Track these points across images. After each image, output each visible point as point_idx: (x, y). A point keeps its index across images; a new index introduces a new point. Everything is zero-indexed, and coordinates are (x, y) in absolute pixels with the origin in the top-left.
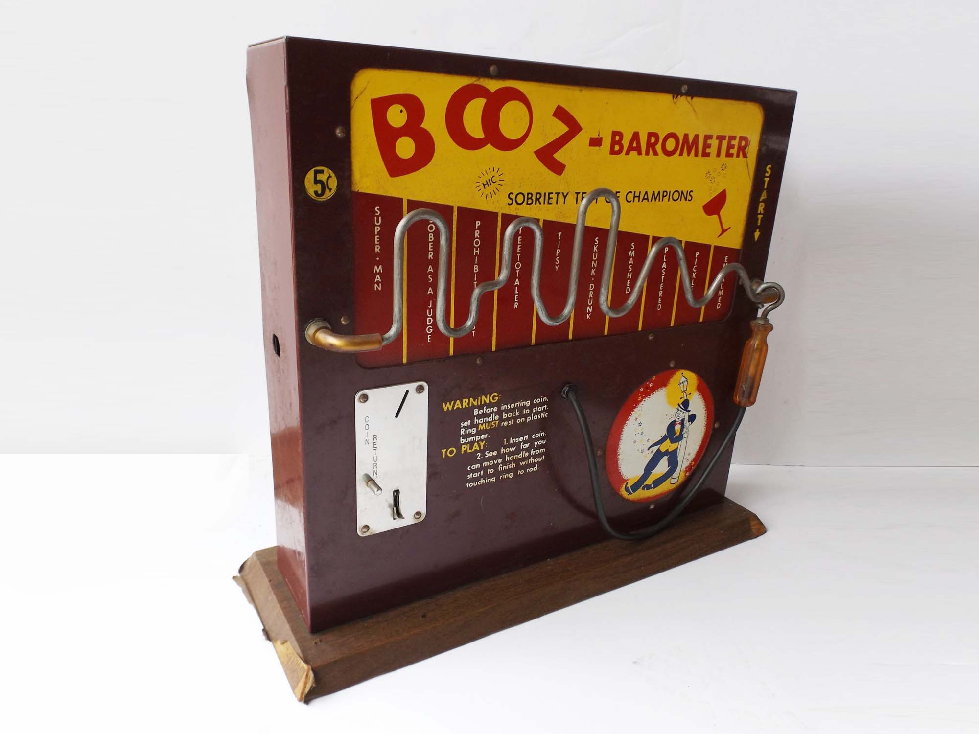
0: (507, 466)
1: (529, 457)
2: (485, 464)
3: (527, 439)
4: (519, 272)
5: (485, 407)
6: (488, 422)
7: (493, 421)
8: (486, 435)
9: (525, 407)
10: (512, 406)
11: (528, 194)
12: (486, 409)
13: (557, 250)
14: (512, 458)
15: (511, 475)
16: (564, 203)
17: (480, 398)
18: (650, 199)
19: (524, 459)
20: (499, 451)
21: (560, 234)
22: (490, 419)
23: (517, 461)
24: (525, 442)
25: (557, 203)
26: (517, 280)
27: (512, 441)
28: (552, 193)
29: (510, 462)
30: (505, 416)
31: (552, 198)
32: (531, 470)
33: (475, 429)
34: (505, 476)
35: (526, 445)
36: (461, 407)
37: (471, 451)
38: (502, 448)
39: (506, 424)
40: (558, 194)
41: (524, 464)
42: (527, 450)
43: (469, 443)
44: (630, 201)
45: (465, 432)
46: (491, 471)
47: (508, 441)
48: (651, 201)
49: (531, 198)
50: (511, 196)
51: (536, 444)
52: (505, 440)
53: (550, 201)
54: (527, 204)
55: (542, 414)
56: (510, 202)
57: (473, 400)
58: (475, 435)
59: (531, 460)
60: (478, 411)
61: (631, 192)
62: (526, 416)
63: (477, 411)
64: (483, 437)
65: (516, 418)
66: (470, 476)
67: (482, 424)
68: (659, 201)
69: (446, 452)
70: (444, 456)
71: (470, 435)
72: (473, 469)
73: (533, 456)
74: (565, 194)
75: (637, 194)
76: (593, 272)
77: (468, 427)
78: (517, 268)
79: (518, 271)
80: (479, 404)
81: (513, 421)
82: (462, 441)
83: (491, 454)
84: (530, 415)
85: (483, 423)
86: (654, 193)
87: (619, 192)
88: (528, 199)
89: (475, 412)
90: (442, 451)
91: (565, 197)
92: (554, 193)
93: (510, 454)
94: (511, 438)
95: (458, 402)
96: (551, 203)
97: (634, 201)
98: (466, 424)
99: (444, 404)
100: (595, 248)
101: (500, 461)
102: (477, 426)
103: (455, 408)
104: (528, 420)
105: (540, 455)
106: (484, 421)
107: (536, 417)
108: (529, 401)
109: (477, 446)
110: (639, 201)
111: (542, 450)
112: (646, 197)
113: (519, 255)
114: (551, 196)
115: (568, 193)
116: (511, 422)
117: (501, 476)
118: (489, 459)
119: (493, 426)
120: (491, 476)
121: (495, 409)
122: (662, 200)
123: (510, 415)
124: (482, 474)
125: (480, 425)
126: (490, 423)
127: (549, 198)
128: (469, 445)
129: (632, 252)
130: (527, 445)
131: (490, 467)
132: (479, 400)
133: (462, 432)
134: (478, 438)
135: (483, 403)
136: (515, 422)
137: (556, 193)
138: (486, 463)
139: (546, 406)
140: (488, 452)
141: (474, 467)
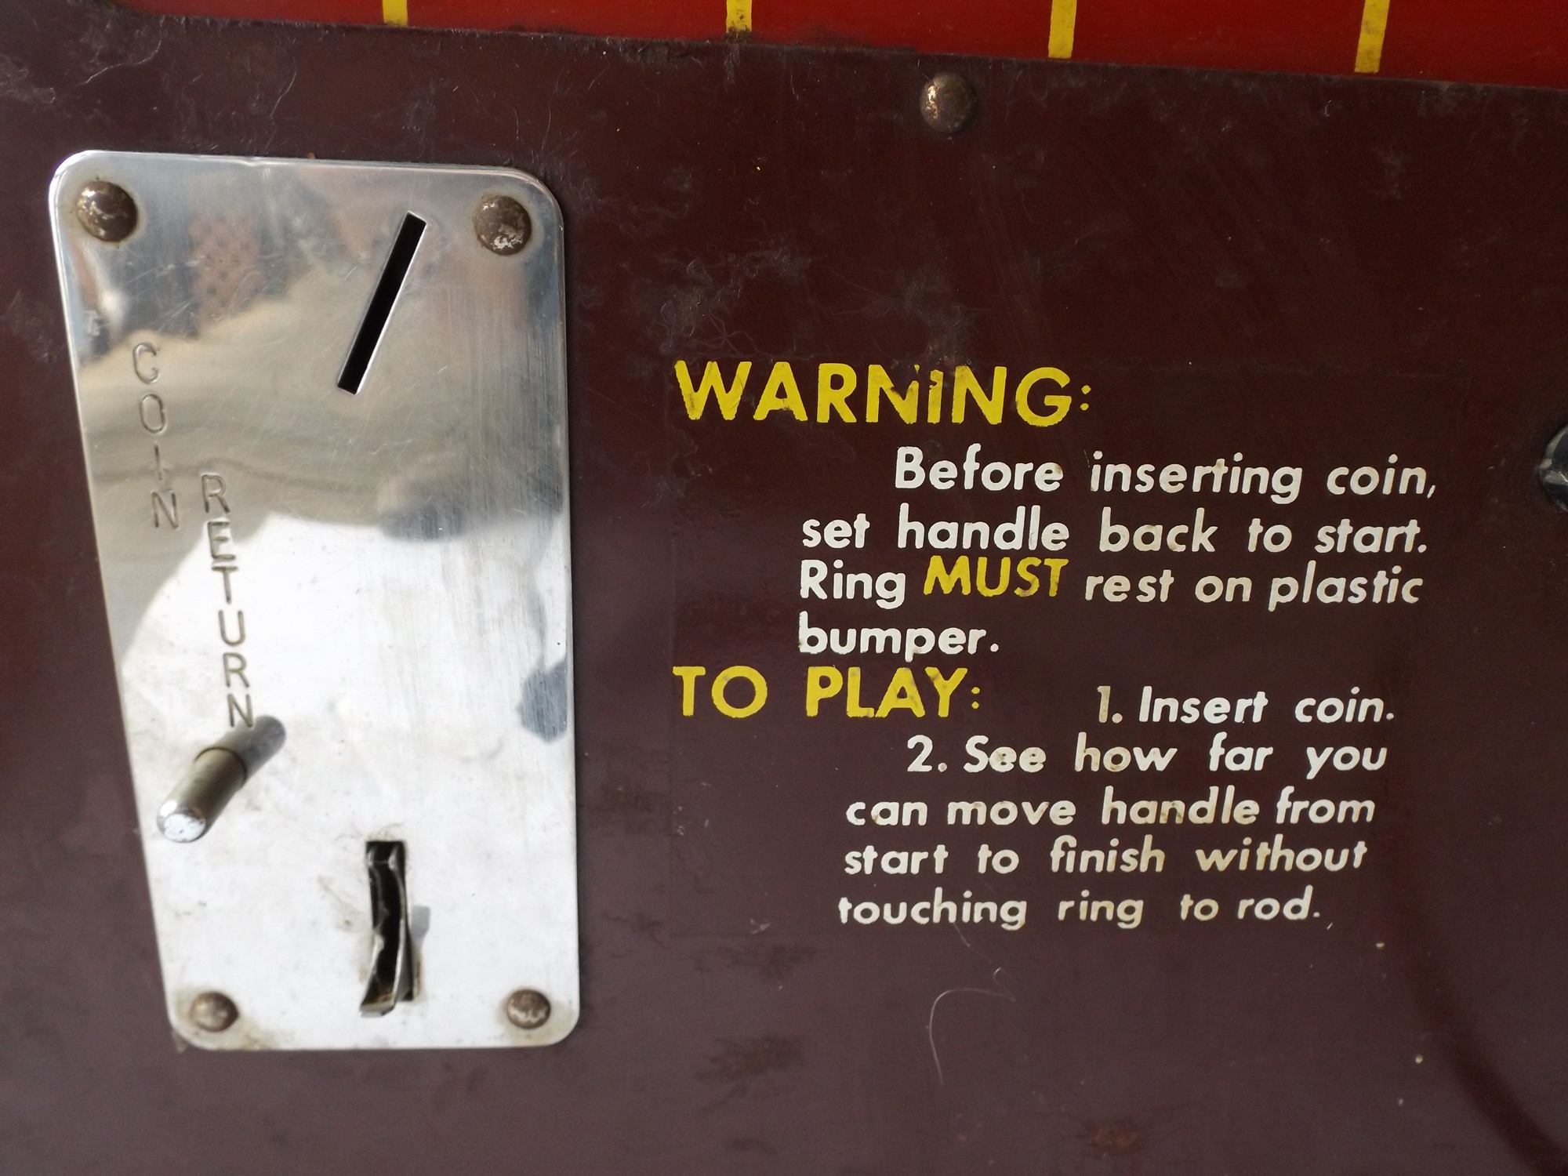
0: (1106, 849)
1: (1264, 828)
2: (960, 811)
3: (1257, 717)
5: (974, 449)
6: (994, 555)
7: (1024, 552)
8: (977, 634)
9: (1260, 505)
10: (1172, 478)
12: (983, 459)
14: (1148, 811)
15: (1130, 914)
17: (937, 376)
19: (1224, 835)
20: (1060, 755)
22: (1009, 536)
23: (1171, 836)
24: (1240, 734)
27: (1151, 707)
29: (1131, 835)
30: (1112, 535)
32: (1268, 908)
33: (900, 579)
34: (1091, 910)
35: (1248, 752)
36: (801, 415)
37: (869, 712)
38: (1082, 737)
39: (1115, 588)
41: (1223, 865)
42: (1248, 785)
43: (855, 658)
45: (827, 585)
46: (1006, 861)
47: (1126, 702)
51: (1316, 761)
52: (1105, 691)
55: (1382, 574)
57: (887, 385)
58: (900, 619)
59: (1273, 853)
60: (927, 466)
62: (1264, 568)
63: (915, 466)
64: (952, 640)
65: (1189, 566)
66: (860, 861)
67: (949, 559)
69: (703, 687)
70: (688, 709)
71: (862, 613)
72: (881, 822)
73: (1286, 829)
77: (854, 561)
80: (934, 417)
81: (1167, 579)
82: (810, 636)
83: (1003, 760)
84: (1291, 563)
85: (959, 551)
89: (902, 466)
90: (677, 671)
93: (1133, 785)
94: (1147, 691)
95: (782, 373)
98: (837, 533)
99: (681, 370)
101: (1063, 811)
102: (914, 562)
103: (760, 414)
104: (1275, 599)
105: (1335, 836)
106: (967, 544)
107: (1335, 591)
108: (1297, 474)
109: (912, 691)
111: (1356, 805)
116: (1158, 587)
117: (1064, 906)
118: (990, 786)
119: (1026, 585)
120: (996, 888)
121: (1049, 476)
123: (1151, 537)
124: (939, 869)
125: (936, 563)
126: (1006, 563)
128: (855, 674)
130: (1255, 758)
131: (997, 837)
132: (935, 395)
133: (810, 583)
134: (915, 641)
135: (958, 416)
136: (1183, 589)
138: (966, 807)
139: (1412, 529)
140: (983, 740)
141: (892, 813)
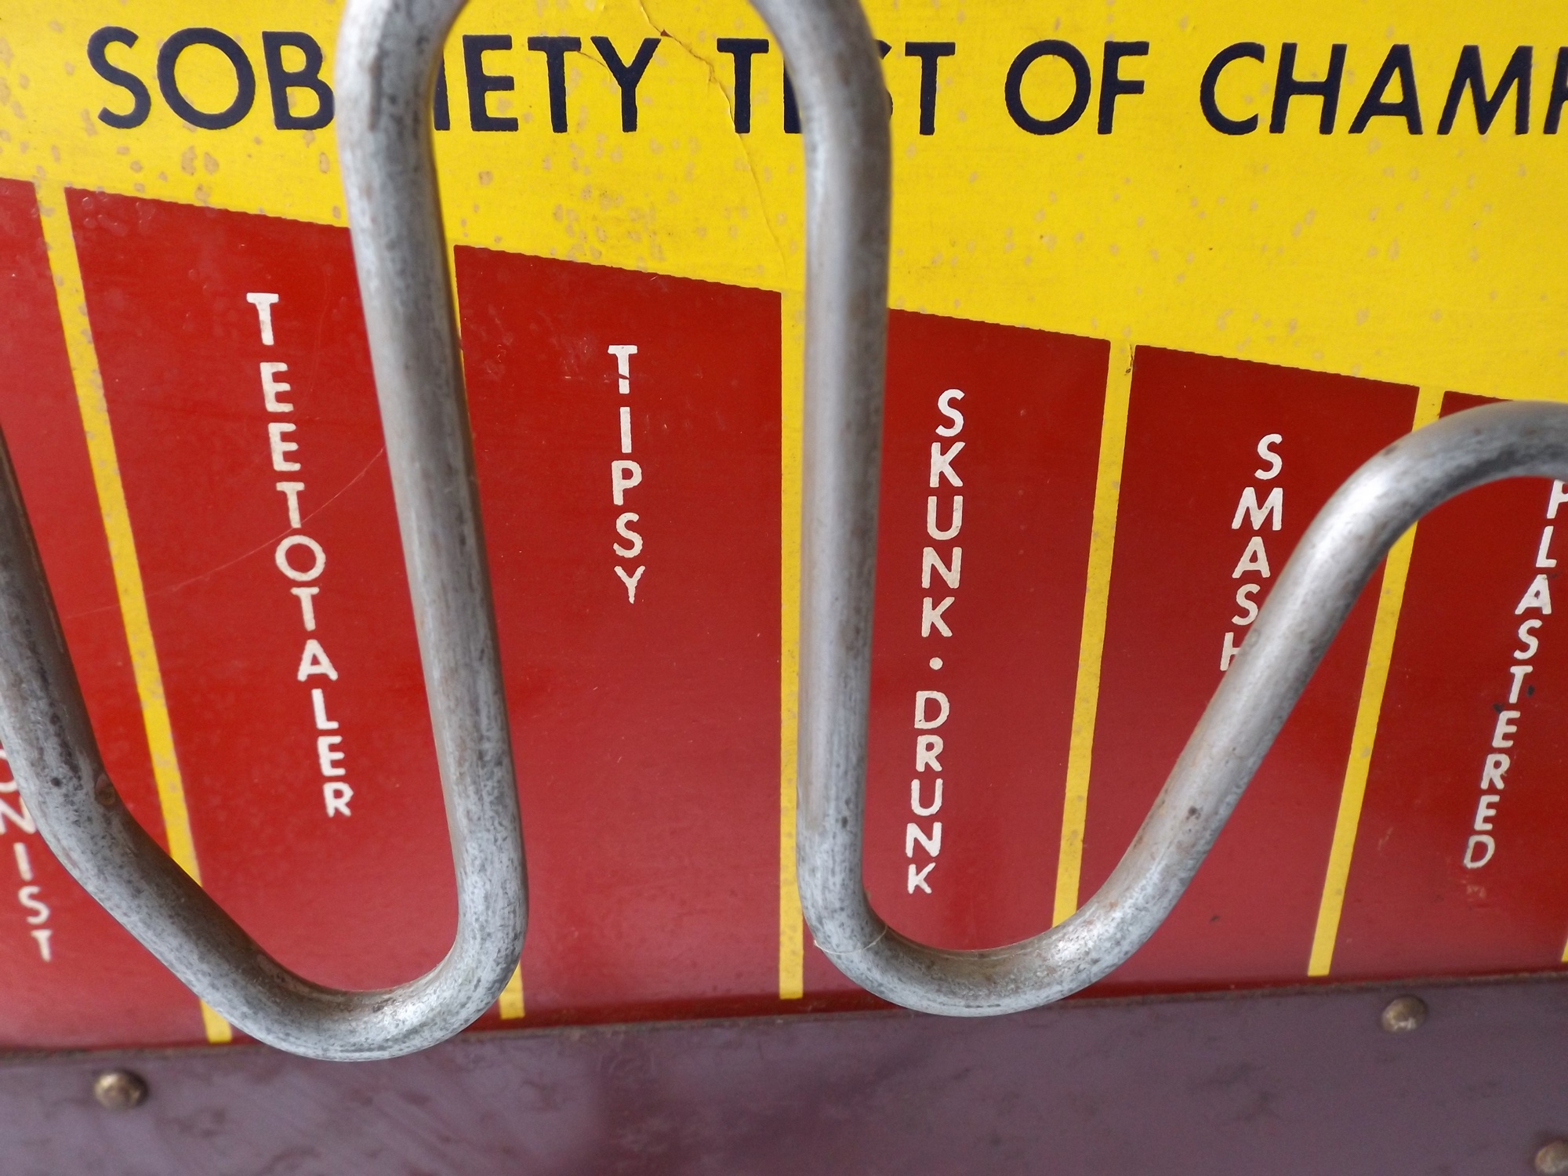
4: (314, 598)
11: (273, 42)
13: (617, 467)
16: (630, 122)
18: (1431, 108)
21: (623, 353)
25: (559, 123)
26: (313, 647)
28: (503, 43)
31: (506, 83)
40: (555, 49)
44: (1249, 125)
48: (1445, 127)
49: (310, 78)
50: (115, 53)
53: (495, 104)
54: (284, 120)
56: (123, 102)
61: (1255, 51)
68: (1522, 127)
74: (627, 59)
75: (1311, 67)
76: (932, 617)
78: (292, 574)
79: (305, 595)
86: (1469, 63)
87: (1140, 49)
88: (280, 80)
91: (628, 78)
92: (520, 42)
96: (510, 125)
97: (1277, 125)
100: (940, 464)
110: (1327, 126)
112: (1393, 93)
113: (291, 490)
114: (493, 63)
115: (649, 48)
122: (1551, 126)
127: (480, 84)
129: (1261, 501)
137: (535, 44)
